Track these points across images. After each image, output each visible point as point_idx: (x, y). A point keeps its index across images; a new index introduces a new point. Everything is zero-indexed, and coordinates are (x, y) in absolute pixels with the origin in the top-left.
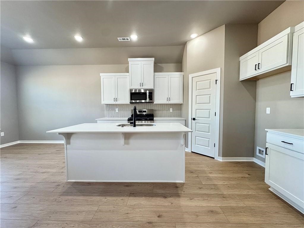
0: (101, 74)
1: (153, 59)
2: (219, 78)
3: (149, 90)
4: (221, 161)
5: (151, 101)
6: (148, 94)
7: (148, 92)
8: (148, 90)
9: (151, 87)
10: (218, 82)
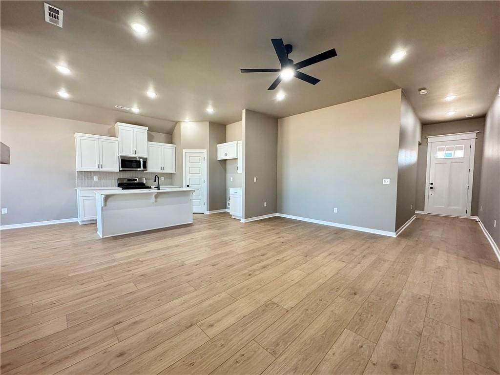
0: (76, 134)
1: (147, 128)
2: (206, 157)
3: (143, 158)
4: (209, 213)
5: (145, 169)
6: (142, 162)
7: (141, 160)
8: (141, 158)
9: (145, 156)
10: (206, 159)
